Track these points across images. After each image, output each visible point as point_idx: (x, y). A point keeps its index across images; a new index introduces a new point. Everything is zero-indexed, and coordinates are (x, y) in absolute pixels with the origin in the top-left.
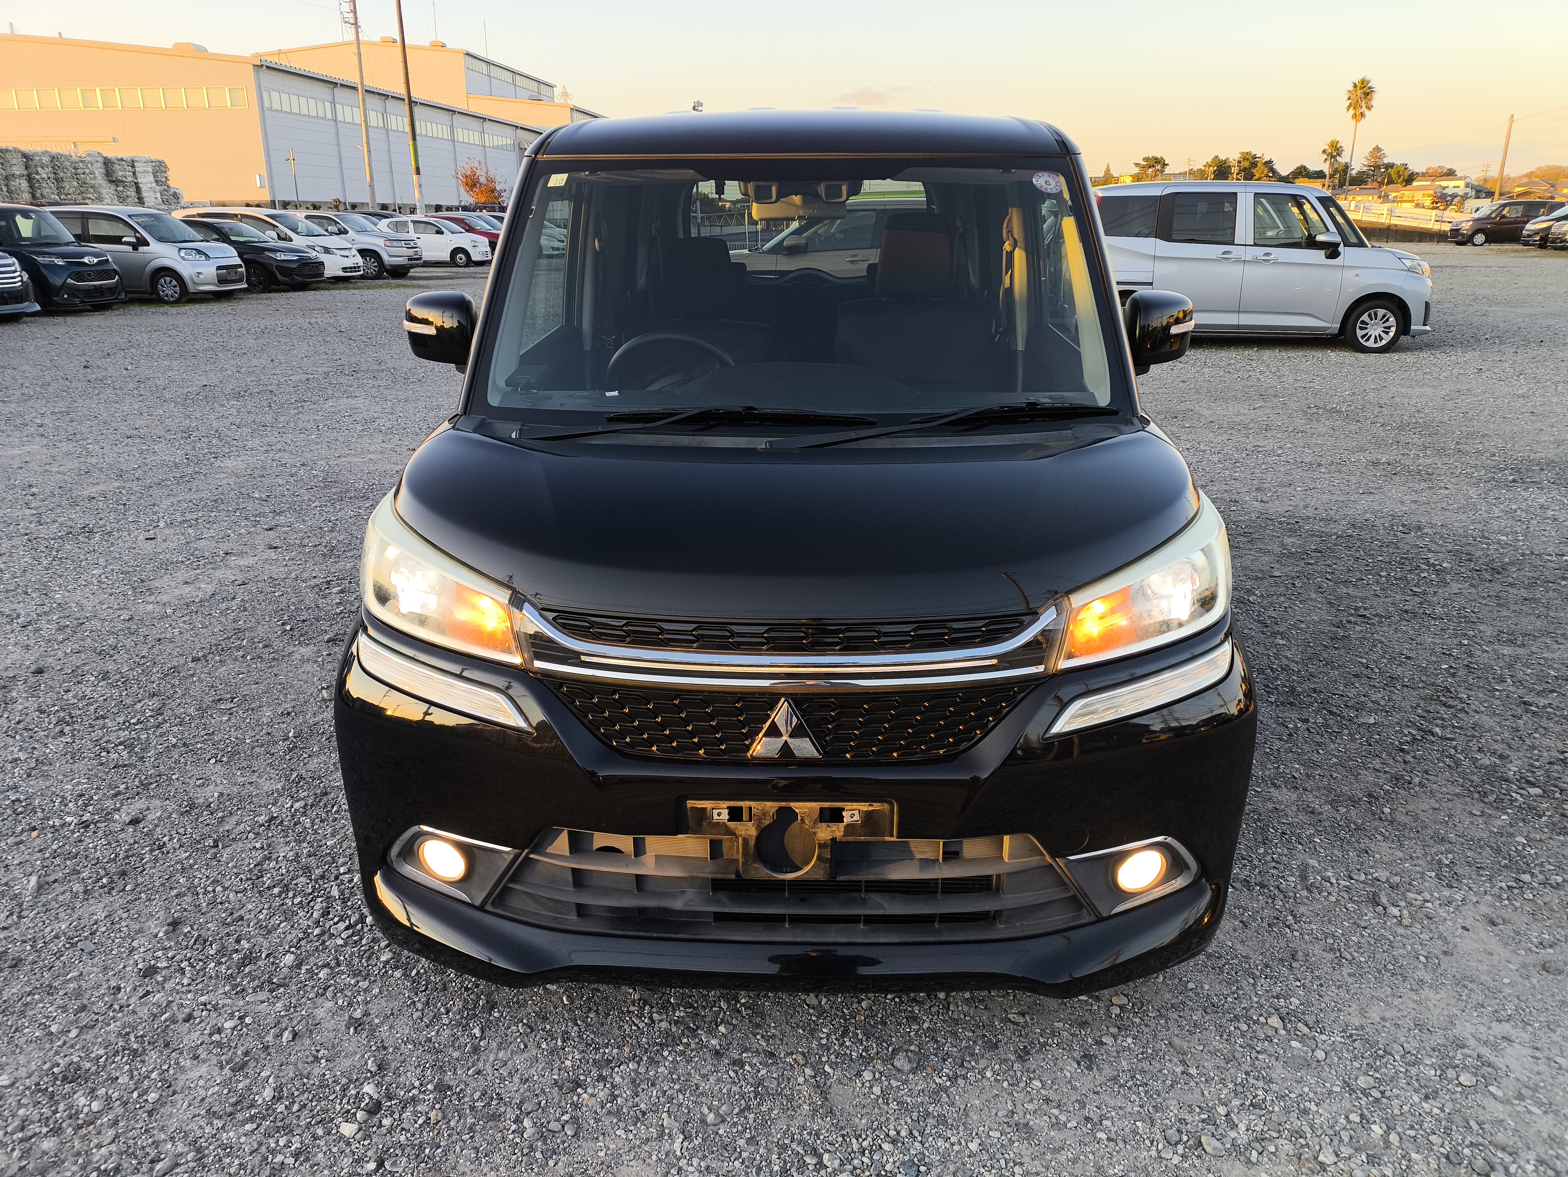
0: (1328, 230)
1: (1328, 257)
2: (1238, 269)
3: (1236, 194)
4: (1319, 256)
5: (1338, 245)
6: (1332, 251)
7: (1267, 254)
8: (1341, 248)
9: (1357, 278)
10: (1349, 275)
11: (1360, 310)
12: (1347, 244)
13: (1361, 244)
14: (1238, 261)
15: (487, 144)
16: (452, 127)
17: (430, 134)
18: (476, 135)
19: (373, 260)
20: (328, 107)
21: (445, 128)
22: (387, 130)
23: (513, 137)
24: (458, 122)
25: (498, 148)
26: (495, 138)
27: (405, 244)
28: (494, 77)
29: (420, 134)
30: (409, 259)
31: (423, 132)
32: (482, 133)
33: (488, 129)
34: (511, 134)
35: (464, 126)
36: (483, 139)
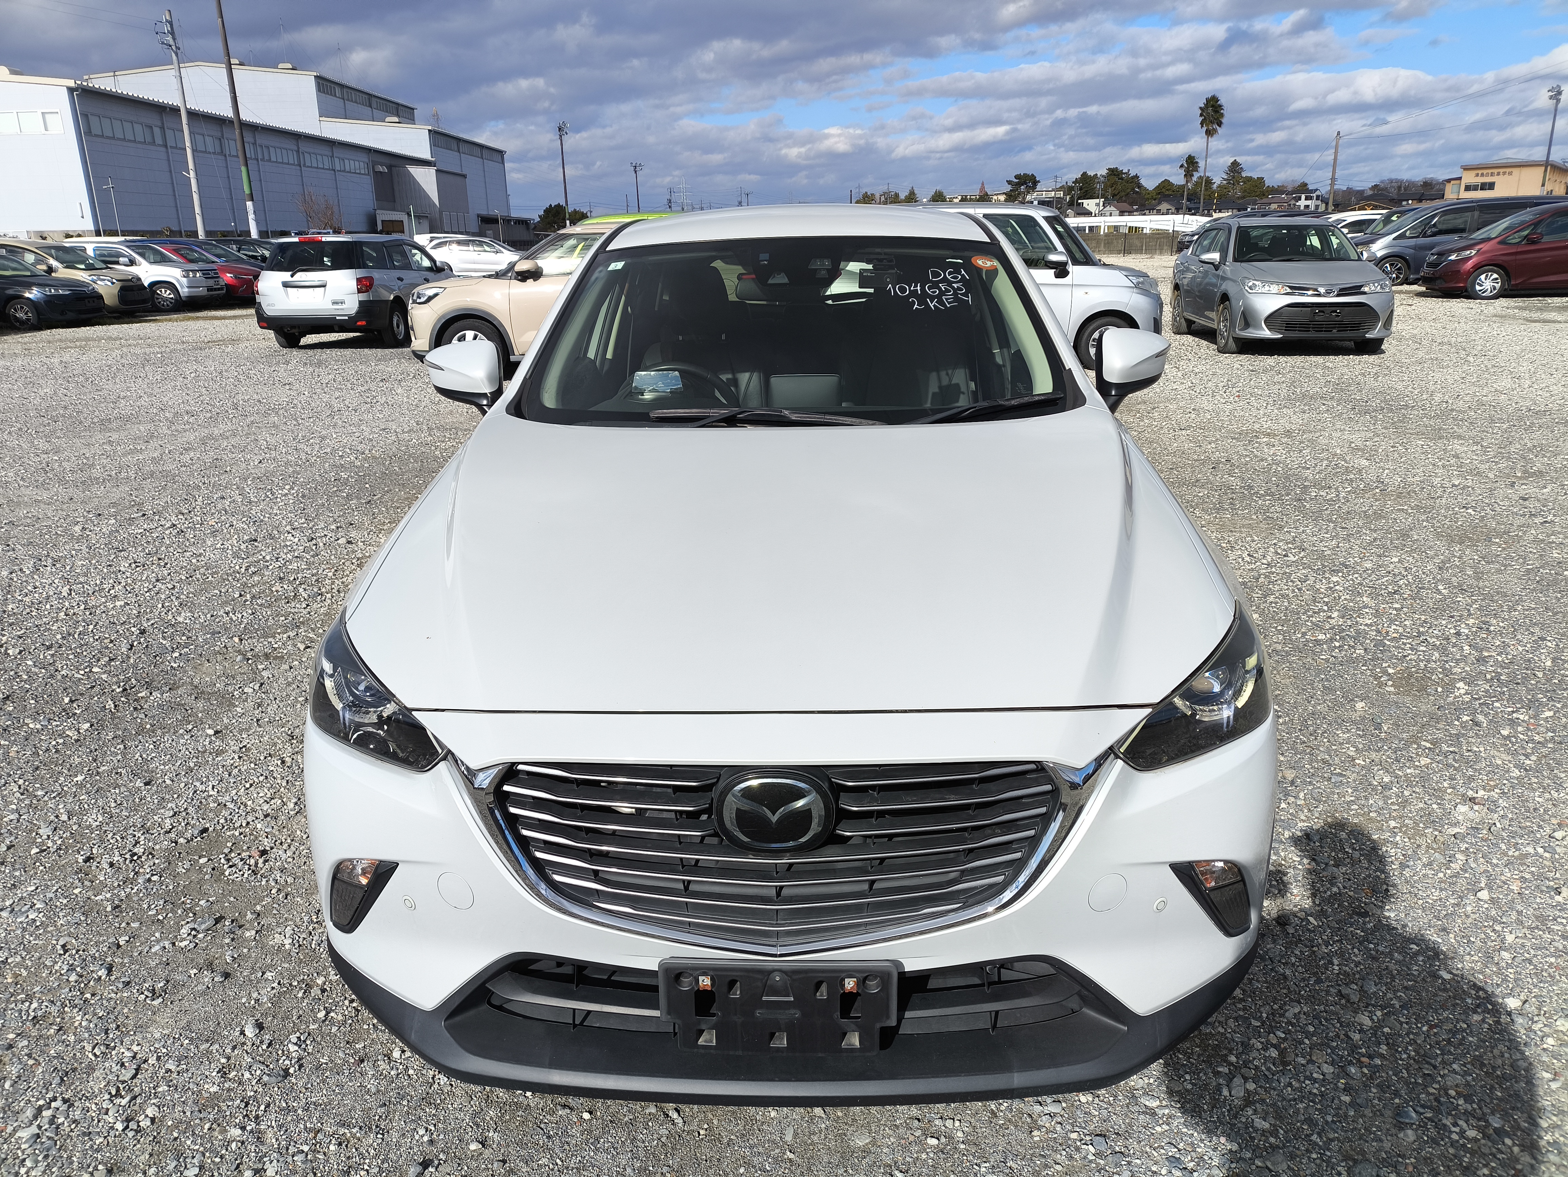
0: (1056, 249)
1: (1057, 275)
4: (1048, 275)
5: (1065, 264)
6: (1061, 271)
8: (1071, 268)
9: (1086, 296)
10: (1078, 293)
11: (1091, 328)
12: (1076, 262)
13: (1089, 262)
15: (338, 168)
16: (298, 151)
17: (273, 159)
18: (325, 158)
19: (168, 292)
20: (157, 131)
21: (290, 153)
22: (225, 156)
23: (367, 160)
24: (304, 146)
25: (350, 172)
26: (346, 162)
27: (204, 274)
28: (348, 100)
29: (263, 160)
30: (208, 290)
31: (266, 157)
32: (332, 156)
33: (338, 152)
34: (364, 157)
35: (312, 150)
36: (333, 163)
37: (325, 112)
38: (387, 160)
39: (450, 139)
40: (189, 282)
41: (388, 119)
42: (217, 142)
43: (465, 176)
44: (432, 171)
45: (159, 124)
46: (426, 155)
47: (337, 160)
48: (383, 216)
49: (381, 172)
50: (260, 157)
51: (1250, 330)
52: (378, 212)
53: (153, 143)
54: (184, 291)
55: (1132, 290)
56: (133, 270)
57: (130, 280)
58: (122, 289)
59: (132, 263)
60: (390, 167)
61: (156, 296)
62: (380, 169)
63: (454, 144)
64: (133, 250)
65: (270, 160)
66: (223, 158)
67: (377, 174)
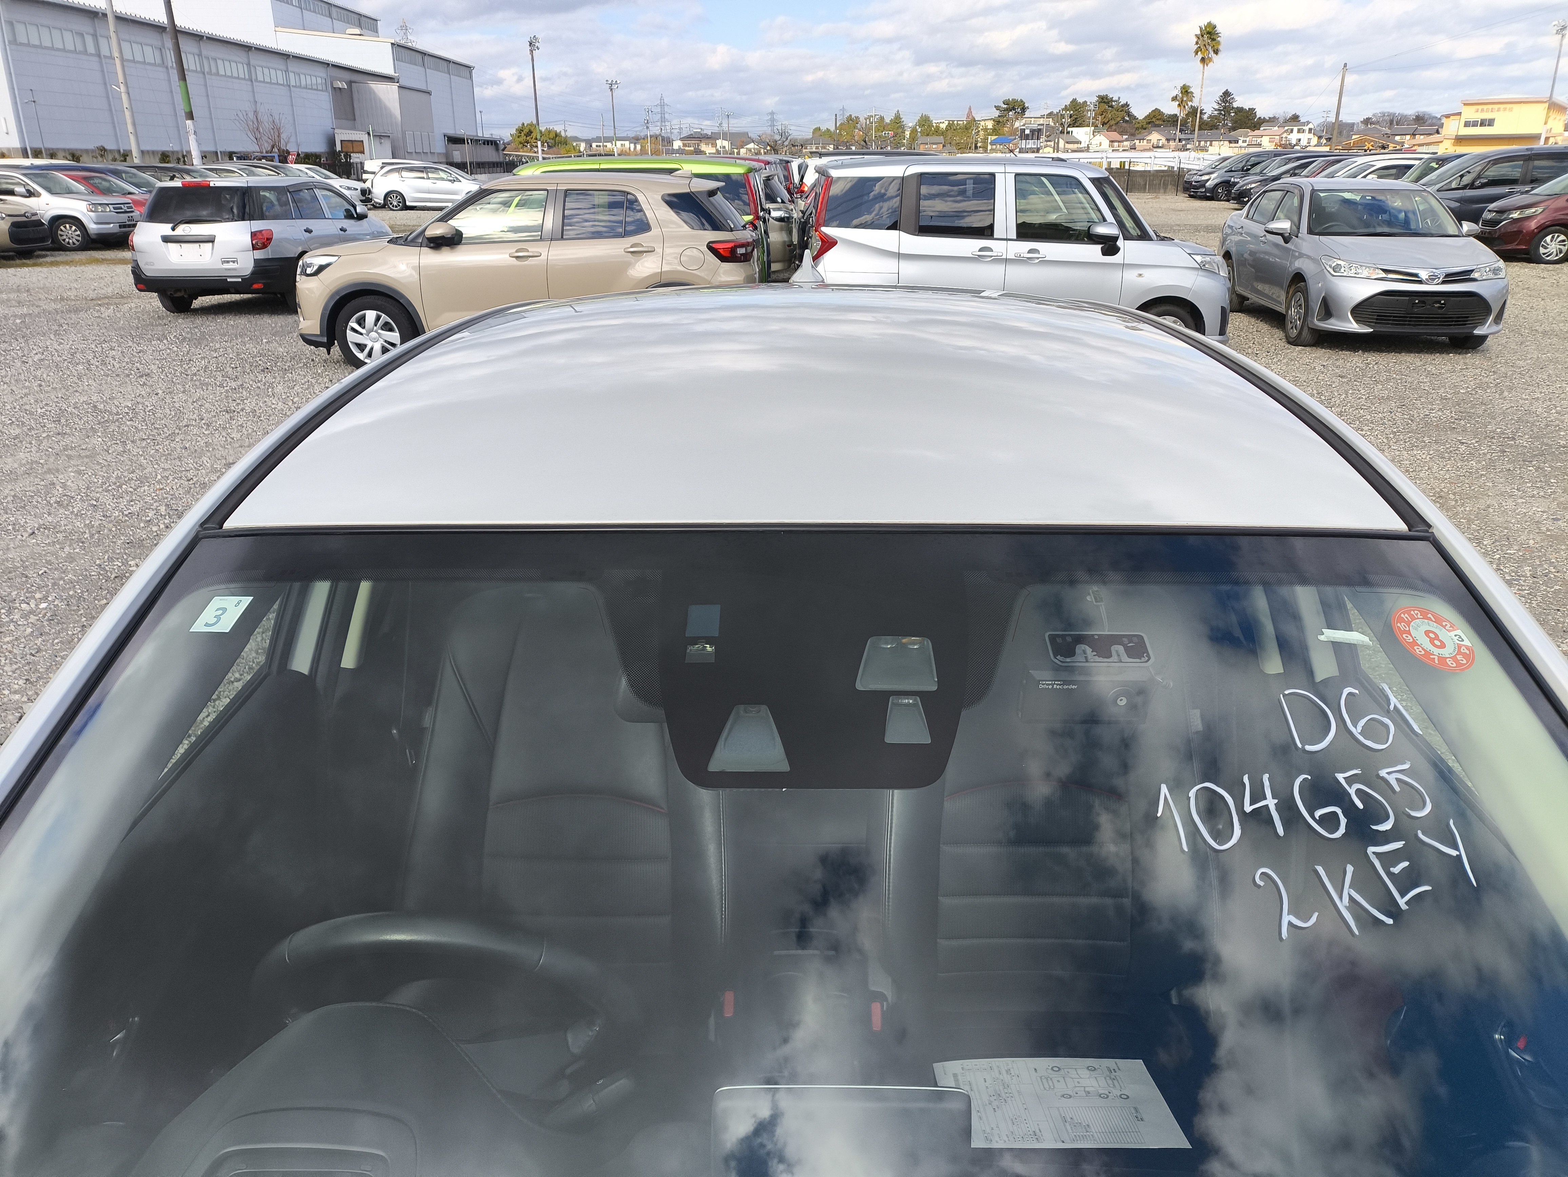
0: (1105, 220)
1: (1105, 253)
2: (999, 269)
3: (993, 175)
4: (1093, 252)
5: (1115, 239)
6: (1110, 246)
7: (1031, 251)
8: (1120, 243)
9: (1140, 278)
10: (1130, 276)
12: (1127, 237)
13: (1144, 236)
14: (998, 260)
15: (293, 83)
16: (249, 64)
17: (222, 72)
18: (279, 73)
19: (74, 228)
20: (89, 40)
21: (240, 66)
22: (167, 68)
23: (324, 75)
24: (255, 59)
25: (306, 88)
26: (302, 77)
27: (114, 208)
28: (306, 9)
29: (210, 73)
30: (120, 227)
31: (214, 70)
32: (287, 71)
33: (293, 66)
34: (321, 72)
35: (264, 64)
36: (288, 79)
37: (280, 22)
38: (348, 76)
39: (414, 53)
40: (97, 217)
41: (349, 31)
42: (157, 53)
43: (429, 93)
44: (394, 87)
45: (92, 31)
46: (389, 70)
47: (292, 75)
48: (342, 135)
49: (340, 89)
50: (207, 69)
51: (1332, 321)
52: (336, 131)
53: (85, 52)
54: (92, 227)
55: (1196, 272)
56: (31, 202)
57: (24, 215)
58: (14, 225)
59: (30, 194)
60: (350, 83)
61: (60, 232)
62: (339, 84)
63: (419, 57)
64: (31, 179)
65: (217, 74)
66: (165, 70)
67: (336, 90)
